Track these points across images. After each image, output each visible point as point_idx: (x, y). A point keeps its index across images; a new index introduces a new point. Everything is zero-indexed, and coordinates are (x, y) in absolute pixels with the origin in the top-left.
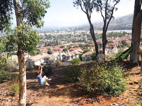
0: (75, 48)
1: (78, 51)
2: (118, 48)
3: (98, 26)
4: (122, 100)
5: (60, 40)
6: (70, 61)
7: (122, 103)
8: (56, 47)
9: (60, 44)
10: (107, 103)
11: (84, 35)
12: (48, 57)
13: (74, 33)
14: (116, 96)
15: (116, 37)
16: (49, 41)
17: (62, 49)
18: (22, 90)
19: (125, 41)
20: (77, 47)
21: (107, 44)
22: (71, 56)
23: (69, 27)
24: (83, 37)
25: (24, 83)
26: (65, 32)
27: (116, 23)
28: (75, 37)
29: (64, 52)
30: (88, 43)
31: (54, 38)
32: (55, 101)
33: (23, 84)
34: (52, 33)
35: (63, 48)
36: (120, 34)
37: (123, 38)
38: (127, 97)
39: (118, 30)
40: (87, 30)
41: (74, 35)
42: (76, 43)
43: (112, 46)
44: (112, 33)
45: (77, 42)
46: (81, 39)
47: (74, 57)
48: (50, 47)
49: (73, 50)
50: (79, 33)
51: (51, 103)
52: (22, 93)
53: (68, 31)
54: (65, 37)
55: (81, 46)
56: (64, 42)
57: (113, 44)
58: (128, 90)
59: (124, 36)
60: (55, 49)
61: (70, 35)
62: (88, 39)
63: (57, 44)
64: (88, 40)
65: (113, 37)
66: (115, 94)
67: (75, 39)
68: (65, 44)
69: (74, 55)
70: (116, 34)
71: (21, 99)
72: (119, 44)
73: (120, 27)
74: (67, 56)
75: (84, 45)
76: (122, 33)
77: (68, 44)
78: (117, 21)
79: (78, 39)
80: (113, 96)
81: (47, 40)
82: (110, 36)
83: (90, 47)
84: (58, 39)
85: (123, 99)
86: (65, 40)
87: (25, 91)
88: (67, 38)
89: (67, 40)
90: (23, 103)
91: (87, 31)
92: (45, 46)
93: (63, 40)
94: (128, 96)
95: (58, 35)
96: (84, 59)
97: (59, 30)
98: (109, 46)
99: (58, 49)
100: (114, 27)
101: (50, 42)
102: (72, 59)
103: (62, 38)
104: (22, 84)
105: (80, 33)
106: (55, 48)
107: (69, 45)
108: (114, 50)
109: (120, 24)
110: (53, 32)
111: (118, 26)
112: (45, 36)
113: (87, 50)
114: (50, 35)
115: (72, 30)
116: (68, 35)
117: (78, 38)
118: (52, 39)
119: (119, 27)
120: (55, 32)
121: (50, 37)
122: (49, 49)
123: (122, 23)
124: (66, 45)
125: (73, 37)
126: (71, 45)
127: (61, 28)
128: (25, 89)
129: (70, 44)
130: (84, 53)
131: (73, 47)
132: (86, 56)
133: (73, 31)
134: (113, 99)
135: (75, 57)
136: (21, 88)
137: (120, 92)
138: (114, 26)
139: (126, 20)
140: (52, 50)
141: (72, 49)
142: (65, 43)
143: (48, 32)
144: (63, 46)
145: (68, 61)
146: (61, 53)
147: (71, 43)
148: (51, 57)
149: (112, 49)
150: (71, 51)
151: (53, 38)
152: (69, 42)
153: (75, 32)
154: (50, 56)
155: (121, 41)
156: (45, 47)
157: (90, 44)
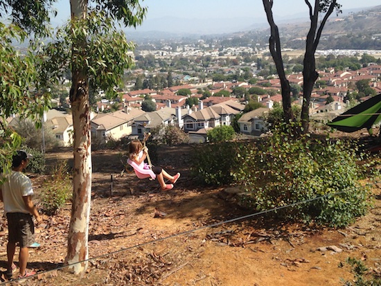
0: (221, 96)
1: (230, 105)
2: (344, 102)
3: (290, 36)
4: (354, 238)
5: (177, 72)
6: (204, 132)
7: (352, 247)
8: (166, 91)
9: (177, 84)
10: (311, 244)
11: (246, 60)
12: (144, 119)
13: (220, 55)
14: (336, 226)
15: (342, 69)
16: (146, 74)
17: (182, 99)
18: (79, 195)
19: (367, 83)
20: (226, 95)
21: (315, 90)
22: (209, 118)
23: (205, 36)
24: (244, 67)
25: (85, 176)
26: (193, 49)
27: (343, 28)
28: (221, 64)
29: (188, 106)
30: (259, 84)
31: (161, 65)
32: (166, 233)
33: (83, 180)
34: (156, 52)
35: (185, 95)
36: (353, 60)
37: (363, 74)
38: (367, 230)
39: (347, 48)
40: (257, 46)
41: (219, 59)
42: (224, 83)
43: (327, 96)
44: (331, 56)
45: (227, 80)
46: (238, 72)
47: (217, 124)
48: (150, 91)
49: (215, 102)
50: (235, 55)
51: (155, 237)
52: (79, 205)
53: (203, 48)
54: (192, 63)
55: (237, 92)
56: (190, 79)
57: (330, 89)
58: (370, 214)
59: (365, 66)
60: (164, 97)
61: (208, 59)
62: (259, 71)
63: (170, 85)
64: (258, 76)
65: (332, 70)
66: (333, 220)
67: (221, 70)
68: (192, 85)
69: (217, 116)
70: (341, 61)
71: (77, 219)
72: (350, 90)
73: (355, 42)
74: (197, 119)
75: (247, 90)
76: (359, 58)
77: (201, 85)
78: (345, 24)
79: (230, 72)
80: (327, 226)
81: (141, 70)
82: (324, 67)
83: (264, 96)
84: (172, 68)
85: (358, 236)
86: (194, 72)
87: (87, 197)
88: (199, 67)
89: (199, 73)
90: (82, 231)
91: (256, 50)
92: (136, 88)
93: (186, 74)
94: (370, 229)
95: (173, 58)
96: (246, 128)
97: (177, 45)
98: (318, 96)
99: (172, 98)
100: (336, 39)
101: (151, 77)
102: (212, 128)
103: (186, 67)
104: (80, 179)
105: (237, 54)
106: (162, 94)
107: (205, 89)
108: (333, 107)
109: (354, 33)
110: (160, 49)
111: (348, 36)
112: (136, 59)
113: (254, 105)
114: (150, 56)
115: (213, 46)
116: (202, 58)
117: (230, 69)
118: (156, 70)
119: (352, 41)
120: (164, 50)
121: (150, 63)
122: (146, 98)
123: (361, 28)
124: (195, 88)
125: (217, 66)
126: (209, 87)
127: (183, 38)
128: (87, 193)
129: (205, 84)
130: (245, 111)
131: (215, 95)
132: (252, 120)
133: (216, 48)
134: (328, 234)
135: (221, 123)
136: (76, 190)
137: (349, 216)
138: (336, 37)
139: (372, 20)
140: (154, 100)
141: (211, 98)
142: (192, 82)
143: (145, 48)
144: (186, 90)
145: (198, 132)
146: (180, 110)
147: (210, 82)
148: (151, 120)
149: (327, 103)
150: (207, 104)
151: (158, 65)
152: (203, 79)
153: (222, 52)
154: (148, 116)
155: (354, 83)
156: (136, 92)
157: (264, 88)
